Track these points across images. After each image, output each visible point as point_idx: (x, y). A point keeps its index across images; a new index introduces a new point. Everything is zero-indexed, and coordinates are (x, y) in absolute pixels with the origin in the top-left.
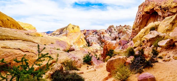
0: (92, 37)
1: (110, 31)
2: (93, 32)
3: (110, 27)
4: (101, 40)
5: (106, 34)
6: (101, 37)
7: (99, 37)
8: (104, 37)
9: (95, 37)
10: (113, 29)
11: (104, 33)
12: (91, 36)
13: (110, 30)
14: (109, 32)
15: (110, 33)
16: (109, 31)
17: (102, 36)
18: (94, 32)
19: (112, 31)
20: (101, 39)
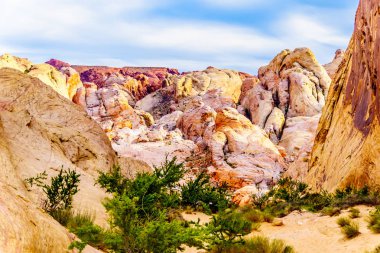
0: (139, 141)
1: (283, 95)
2: (138, 95)
3: (283, 64)
4: (211, 169)
5: (247, 133)
6: (206, 148)
7: (190, 145)
8: (228, 149)
9: (162, 144)
10: (304, 79)
11: (231, 122)
12: (134, 134)
13: (282, 85)
14: (276, 103)
15: (278, 117)
16: (269, 95)
17: (217, 142)
18: (150, 90)
19: (296, 100)
20: (211, 162)
